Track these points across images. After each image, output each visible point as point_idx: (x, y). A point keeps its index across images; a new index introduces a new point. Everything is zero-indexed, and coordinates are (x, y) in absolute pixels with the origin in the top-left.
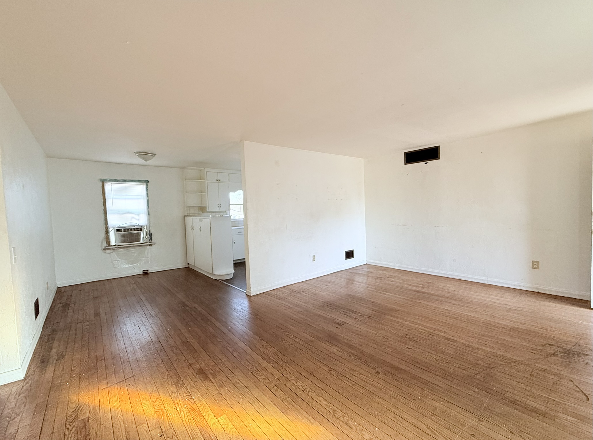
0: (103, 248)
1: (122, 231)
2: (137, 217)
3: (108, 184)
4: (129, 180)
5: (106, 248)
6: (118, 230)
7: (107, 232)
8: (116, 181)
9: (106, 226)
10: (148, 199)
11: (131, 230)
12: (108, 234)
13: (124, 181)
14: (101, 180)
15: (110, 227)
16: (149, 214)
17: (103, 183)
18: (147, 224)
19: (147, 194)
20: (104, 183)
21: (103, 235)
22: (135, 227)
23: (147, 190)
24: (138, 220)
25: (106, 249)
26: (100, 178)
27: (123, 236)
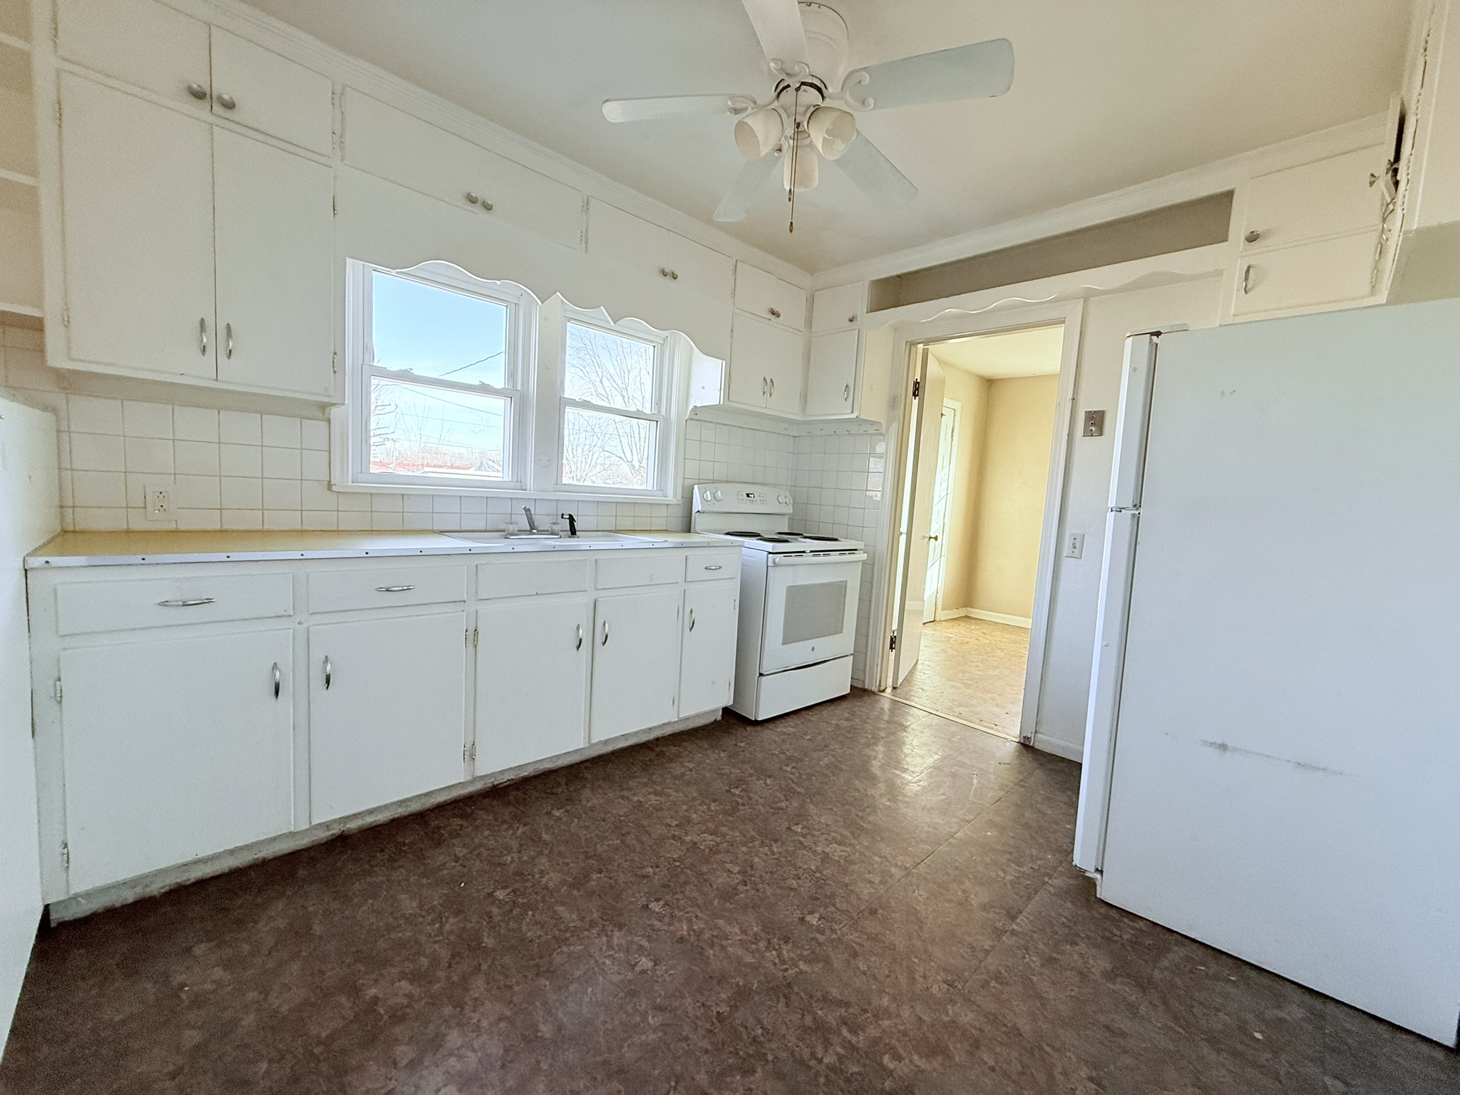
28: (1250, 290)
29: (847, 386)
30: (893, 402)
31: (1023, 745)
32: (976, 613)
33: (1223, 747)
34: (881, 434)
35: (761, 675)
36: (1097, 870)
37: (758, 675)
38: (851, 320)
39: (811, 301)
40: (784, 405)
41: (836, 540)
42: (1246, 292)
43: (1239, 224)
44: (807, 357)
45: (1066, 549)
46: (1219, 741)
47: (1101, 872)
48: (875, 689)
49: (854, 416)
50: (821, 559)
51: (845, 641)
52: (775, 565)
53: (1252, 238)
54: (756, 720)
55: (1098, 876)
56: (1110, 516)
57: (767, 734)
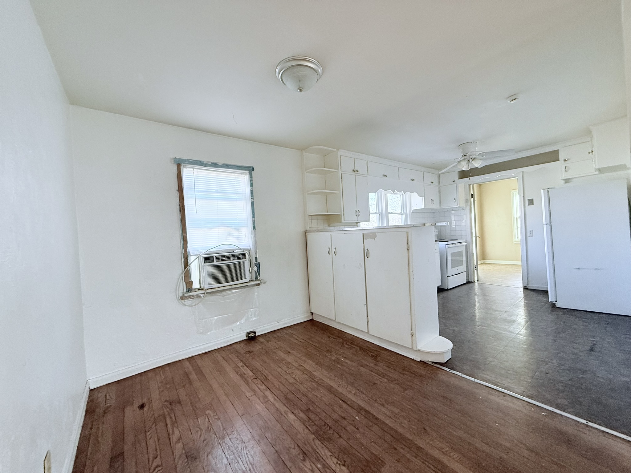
0: (181, 295)
1: (213, 261)
2: (236, 233)
3: (187, 169)
4: (224, 164)
5: (186, 295)
6: (207, 259)
7: (186, 264)
8: (202, 164)
9: (184, 251)
10: (252, 200)
11: (228, 257)
12: (188, 267)
13: (214, 165)
14: (175, 160)
15: (192, 254)
16: (254, 228)
17: (179, 166)
18: (251, 247)
19: (252, 192)
20: (181, 167)
21: (179, 268)
22: (233, 252)
23: (252, 185)
24: (238, 238)
25: (186, 297)
26: (174, 157)
27: (216, 269)
28: (567, 171)
29: (455, 199)
30: (467, 201)
31: (525, 288)
32: (487, 261)
33: (579, 269)
34: (464, 210)
35: (448, 277)
36: (555, 301)
37: (446, 277)
38: (454, 182)
39: (439, 177)
40: (436, 206)
41: (457, 240)
42: (566, 172)
43: (562, 156)
44: (440, 192)
45: (528, 234)
46: (578, 268)
47: (557, 301)
48: (473, 281)
49: (458, 206)
50: (457, 245)
51: (463, 268)
52: (448, 247)
53: (565, 161)
54: (448, 289)
55: (556, 302)
56: (545, 226)
57: (450, 292)
